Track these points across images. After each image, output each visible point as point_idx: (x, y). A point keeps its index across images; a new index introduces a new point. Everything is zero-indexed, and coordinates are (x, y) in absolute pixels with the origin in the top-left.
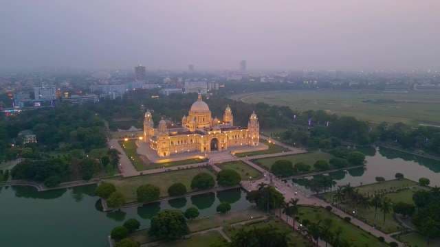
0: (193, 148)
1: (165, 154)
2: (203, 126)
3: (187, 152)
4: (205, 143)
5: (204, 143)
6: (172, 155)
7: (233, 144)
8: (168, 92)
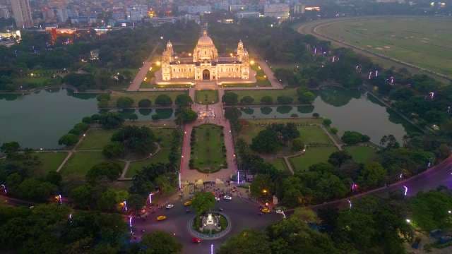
0: (192, 76)
1: (167, 78)
2: (204, 58)
3: (186, 78)
5: (198, 73)
6: (172, 80)
7: (226, 75)
8: (243, 14)
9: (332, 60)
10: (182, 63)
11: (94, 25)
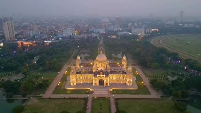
1: (73, 84)
4: (96, 81)
7: (116, 82)
8: (121, 33)
9: (184, 67)
10: (85, 73)
11: (45, 39)
